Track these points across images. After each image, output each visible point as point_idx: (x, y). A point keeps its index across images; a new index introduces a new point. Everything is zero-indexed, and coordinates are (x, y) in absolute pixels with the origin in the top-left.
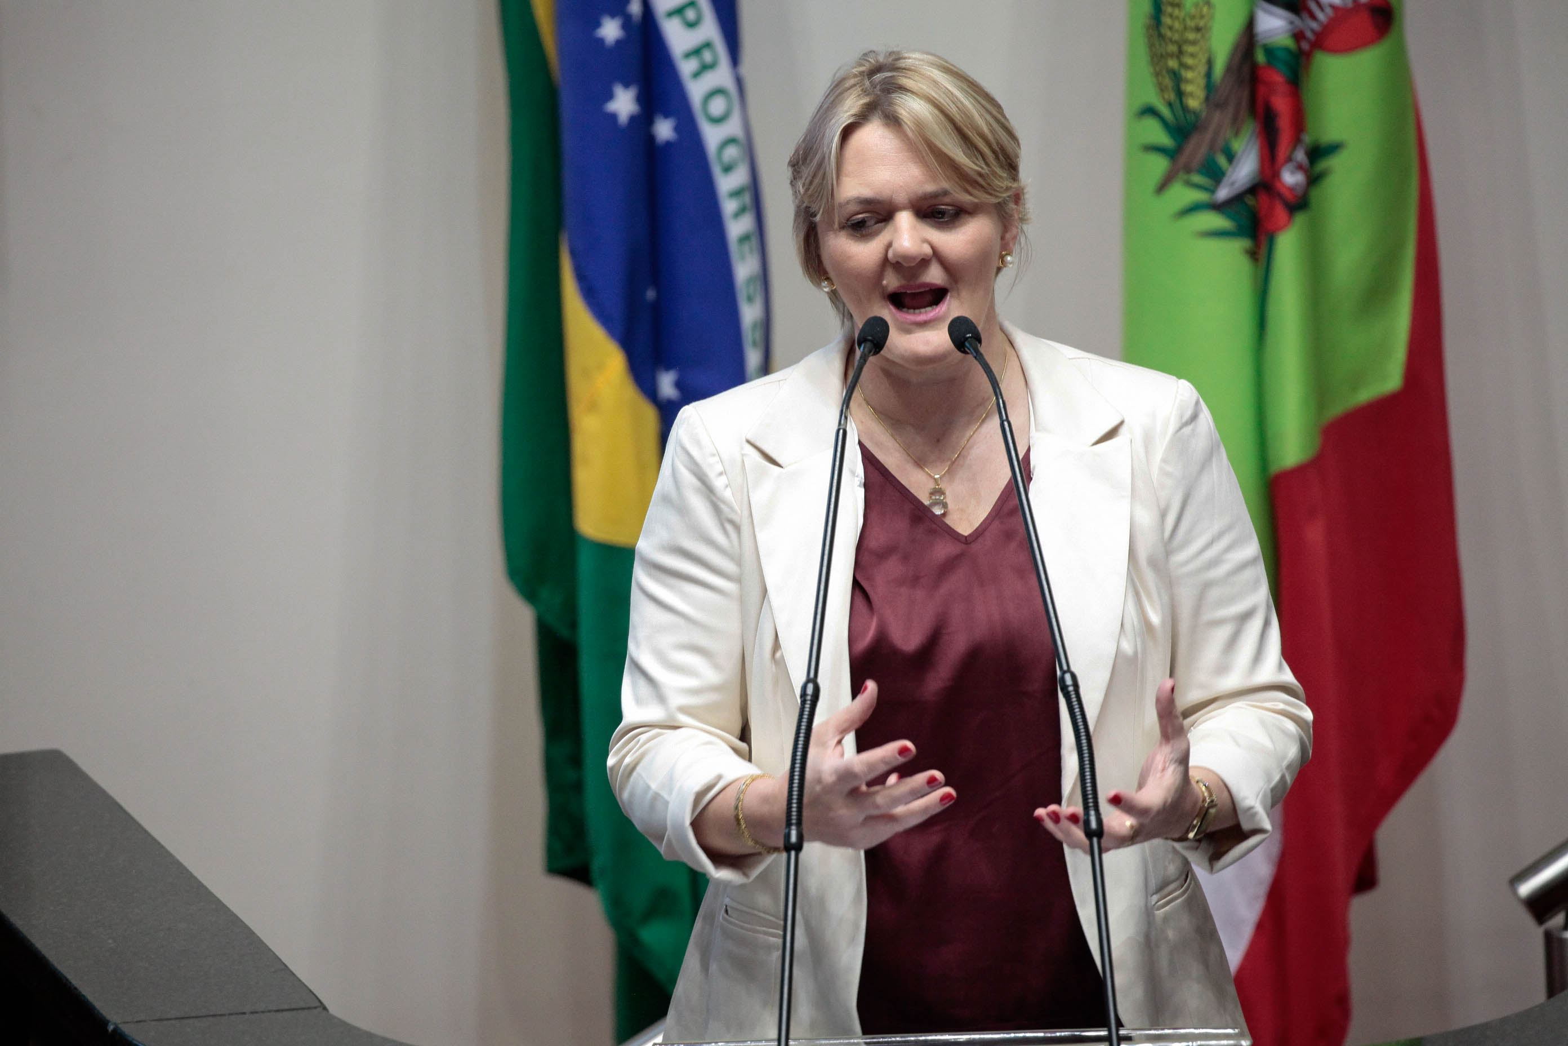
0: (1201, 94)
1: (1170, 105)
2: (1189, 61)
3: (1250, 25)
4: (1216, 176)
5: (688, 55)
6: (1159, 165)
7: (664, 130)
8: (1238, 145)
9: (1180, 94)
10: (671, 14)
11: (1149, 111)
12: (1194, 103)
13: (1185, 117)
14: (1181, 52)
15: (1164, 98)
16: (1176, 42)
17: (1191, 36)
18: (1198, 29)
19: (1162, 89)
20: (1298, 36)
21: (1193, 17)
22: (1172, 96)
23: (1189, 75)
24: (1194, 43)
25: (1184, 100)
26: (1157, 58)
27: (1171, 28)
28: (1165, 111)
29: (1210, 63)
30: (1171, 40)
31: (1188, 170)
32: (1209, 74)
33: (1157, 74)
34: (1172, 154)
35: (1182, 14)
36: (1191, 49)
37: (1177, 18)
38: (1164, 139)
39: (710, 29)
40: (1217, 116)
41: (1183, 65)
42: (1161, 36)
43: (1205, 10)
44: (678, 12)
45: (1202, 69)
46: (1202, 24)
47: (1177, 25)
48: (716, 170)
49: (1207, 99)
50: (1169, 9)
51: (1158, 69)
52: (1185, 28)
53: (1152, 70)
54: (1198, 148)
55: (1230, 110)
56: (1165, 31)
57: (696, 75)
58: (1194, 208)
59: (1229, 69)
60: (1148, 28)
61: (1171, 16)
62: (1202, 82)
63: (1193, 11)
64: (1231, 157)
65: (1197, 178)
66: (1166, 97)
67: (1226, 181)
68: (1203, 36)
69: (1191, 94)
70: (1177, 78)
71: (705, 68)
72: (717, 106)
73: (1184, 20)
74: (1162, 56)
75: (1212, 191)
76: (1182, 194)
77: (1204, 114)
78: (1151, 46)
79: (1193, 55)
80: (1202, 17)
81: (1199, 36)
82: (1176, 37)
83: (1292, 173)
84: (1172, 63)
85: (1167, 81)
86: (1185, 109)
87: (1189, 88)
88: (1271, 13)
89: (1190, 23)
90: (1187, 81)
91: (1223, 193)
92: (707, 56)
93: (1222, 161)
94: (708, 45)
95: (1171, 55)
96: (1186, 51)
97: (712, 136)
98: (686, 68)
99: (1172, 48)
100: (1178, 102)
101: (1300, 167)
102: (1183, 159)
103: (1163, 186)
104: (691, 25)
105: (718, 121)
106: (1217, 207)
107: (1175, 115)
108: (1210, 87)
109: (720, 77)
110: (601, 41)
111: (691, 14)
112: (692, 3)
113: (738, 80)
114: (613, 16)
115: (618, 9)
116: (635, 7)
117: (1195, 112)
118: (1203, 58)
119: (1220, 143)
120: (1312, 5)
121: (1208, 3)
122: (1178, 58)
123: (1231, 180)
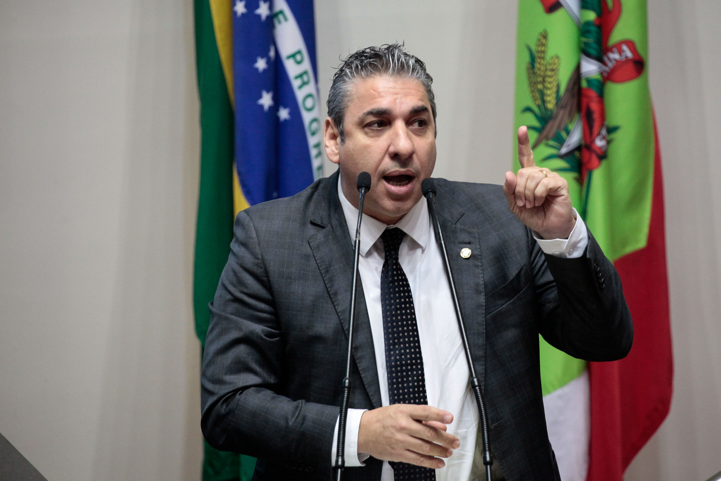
0: (554, 101)
1: (539, 106)
2: (549, 86)
3: (578, 68)
4: (561, 142)
5: (296, 78)
6: (535, 136)
7: (284, 114)
8: (571, 127)
9: (544, 102)
10: (289, 57)
11: (528, 109)
12: (550, 106)
13: (546, 113)
14: (544, 82)
15: (536, 104)
16: (542, 76)
17: (549, 73)
18: (552, 70)
19: (535, 99)
20: (602, 74)
21: (550, 64)
22: (539, 102)
23: (548, 92)
24: (550, 77)
25: (546, 105)
26: (532, 84)
27: (539, 69)
28: (536, 109)
29: (558, 86)
30: (539, 75)
31: (547, 138)
32: (558, 92)
33: (532, 92)
34: (539, 130)
35: (545, 62)
36: (549, 80)
37: (543, 64)
38: (535, 123)
39: (306, 65)
40: (562, 112)
41: (545, 87)
42: (534, 73)
43: (556, 60)
44: (293, 56)
45: (555, 89)
46: (555, 67)
47: (543, 68)
48: (308, 134)
49: (557, 104)
50: (539, 60)
51: (533, 89)
52: (546, 70)
53: (530, 90)
54: (552, 128)
55: (568, 109)
56: (536, 70)
57: (300, 87)
58: (550, 157)
59: (567, 90)
60: (528, 69)
61: (539, 63)
62: (554, 95)
63: (550, 61)
64: (568, 133)
65: (551, 143)
66: (537, 103)
67: (565, 144)
68: (555, 74)
69: (549, 102)
70: (542, 94)
71: (304, 84)
72: (309, 103)
73: (546, 65)
74: (535, 83)
75: (559, 149)
76: (545, 150)
77: (555, 111)
78: (529, 77)
79: (550, 83)
80: (555, 64)
81: (553, 73)
82: (542, 73)
83: (601, 140)
84: (540, 86)
85: (538, 95)
86: (546, 109)
87: (548, 99)
88: (589, 62)
89: (549, 67)
90: (548, 95)
91: (564, 150)
92: (305, 78)
93: (564, 134)
94: (306, 73)
95: (540, 83)
96: (547, 81)
97: (307, 117)
98: (296, 83)
99: (540, 79)
100: (543, 105)
101: (604, 138)
102: (545, 133)
103: (535, 146)
104: (299, 63)
105: (309, 110)
106: (561, 157)
107: (541, 112)
108: (558, 98)
109: (310, 88)
110: (257, 69)
111: (298, 57)
112: (299, 52)
113: (318, 90)
114: (262, 57)
115: (264, 54)
116: (272, 54)
117: (551, 110)
118: (555, 84)
119: (563, 126)
120: (605, 59)
121: (557, 57)
122: (543, 84)
123: (568, 144)
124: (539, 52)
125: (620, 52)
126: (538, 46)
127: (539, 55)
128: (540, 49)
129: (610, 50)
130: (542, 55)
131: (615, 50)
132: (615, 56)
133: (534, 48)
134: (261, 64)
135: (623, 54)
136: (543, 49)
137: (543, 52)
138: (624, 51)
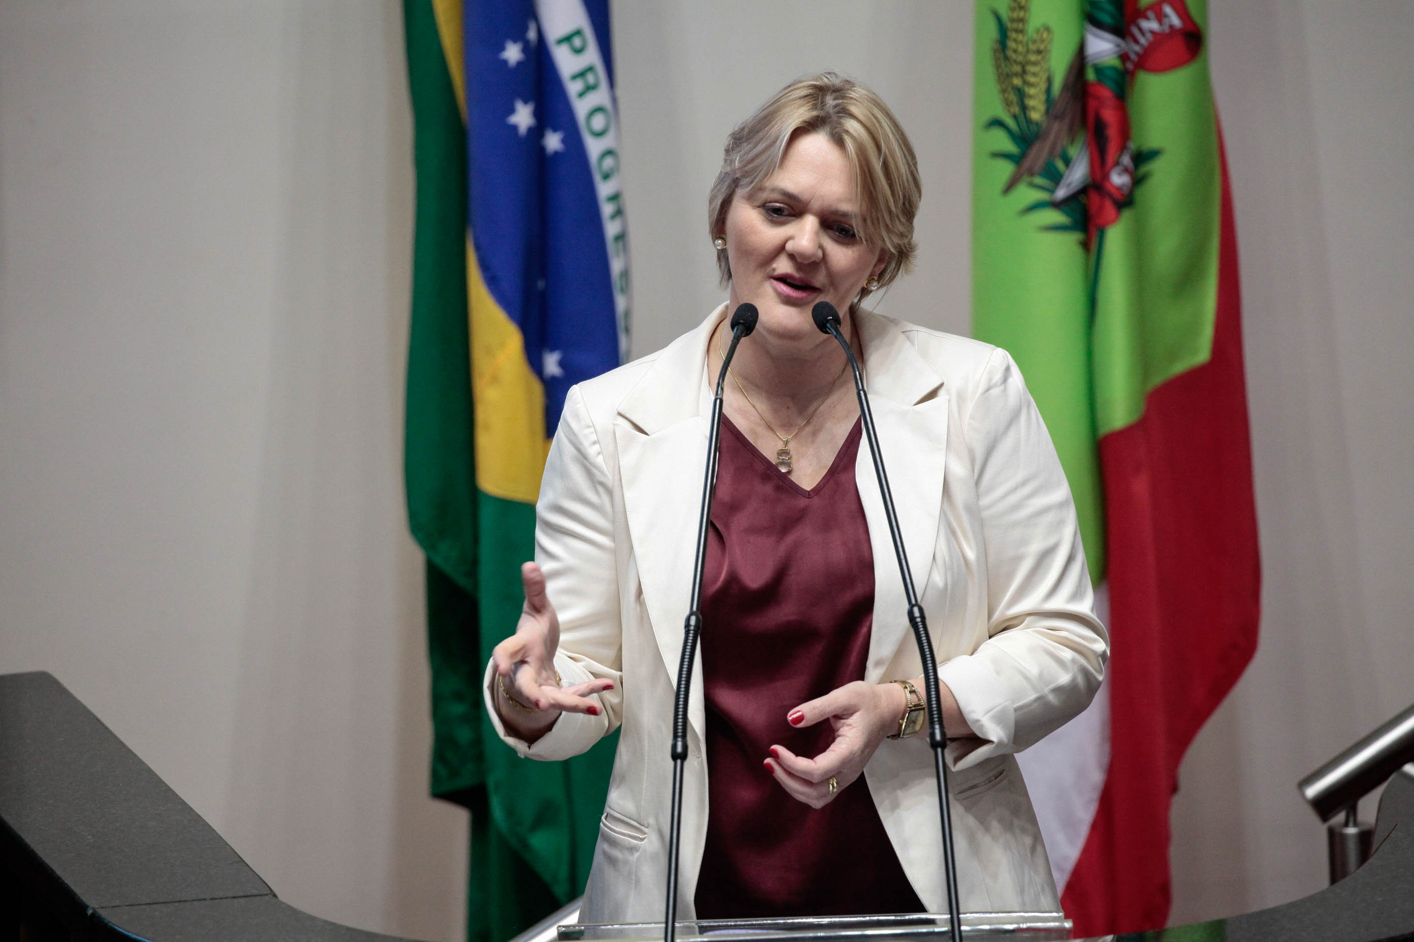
0: (1042, 108)
1: (1015, 117)
2: (1032, 79)
3: (1081, 48)
4: (1056, 178)
5: (574, 77)
6: (1006, 169)
7: (553, 142)
8: (1073, 152)
9: (1024, 108)
10: (560, 42)
11: (997, 123)
12: (1035, 116)
13: (1028, 127)
14: (1024, 72)
15: (1010, 112)
16: (1020, 63)
17: (1033, 58)
18: (1039, 52)
19: (1008, 104)
20: (1124, 57)
21: (1034, 42)
22: (1016, 109)
23: (1032, 91)
24: (1035, 64)
25: (1027, 113)
26: (1003, 78)
27: (1015, 51)
28: (1010, 122)
29: (1049, 81)
30: (1015, 61)
31: (1031, 173)
33: (1004, 91)
34: (1017, 160)
35: (1025, 39)
36: (1033, 69)
37: (1021, 42)
38: (1009, 146)
39: (592, 56)
40: (1056, 126)
41: (1025, 82)
42: (1007, 58)
43: (1045, 35)
44: (568, 39)
45: (1043, 86)
46: (1042, 47)
47: (1020, 48)
48: (597, 178)
49: (1047, 112)
50: (1014, 35)
51: (1004, 87)
52: (1028, 51)
53: (999, 88)
54: (1039, 153)
55: (1067, 121)
56: (1009, 53)
57: (581, 95)
58: (1036, 206)
59: (1066, 87)
60: (995, 51)
61: (1015, 40)
62: (1043, 97)
63: (1035, 36)
64: (1067, 162)
65: (1039, 180)
66: (1012, 110)
67: (1064, 182)
68: (1043, 58)
69: (1034, 108)
70: (1021, 94)
71: (589, 88)
72: (598, 122)
73: (1027, 44)
74: (1007, 75)
75: (1052, 191)
76: (1027, 194)
77: (1044, 125)
78: (998, 67)
79: (1034, 74)
80: (1043, 41)
81: (1040, 57)
82: (1020, 58)
83: (1120, 175)
84: (1017, 81)
85: (1013, 97)
86: (1029, 121)
87: (1031, 103)
88: (1100, 38)
89: (1033, 47)
90: (1030, 97)
91: (1061, 193)
92: (591, 78)
93: (1060, 165)
94: (590, 69)
95: (1016, 74)
96: (1029, 71)
97: (594, 148)
98: (573, 88)
99: (1017, 69)
100: (1022, 115)
101: (1126, 170)
102: (1027, 164)
103: (1010, 187)
104: (578, 51)
105: (598, 135)
106: (1056, 205)
107: (1019, 126)
108: (1049, 101)
109: (600, 97)
110: (505, 62)
111: (577, 42)
112: (578, 33)
113: (614, 100)
114: (515, 41)
115: (519, 36)
116: (532, 35)
117: (1037, 124)
118: (1044, 77)
119: (1058, 149)
120: (1135, 31)
121: (1047, 29)
122: (1022, 77)
123: (1068, 181)
124: (1013, 20)
125: (1160, 17)
126: (1013, 9)
127: (1015, 25)
128: (1015, 15)
129: (1143, 15)
130: (1020, 26)
131: (1150, 14)
132: (1150, 25)
133: (1004, 13)
134: (513, 53)
135: (1166, 21)
136: (1022, 14)
137: (1022, 20)
138: (1166, 16)
